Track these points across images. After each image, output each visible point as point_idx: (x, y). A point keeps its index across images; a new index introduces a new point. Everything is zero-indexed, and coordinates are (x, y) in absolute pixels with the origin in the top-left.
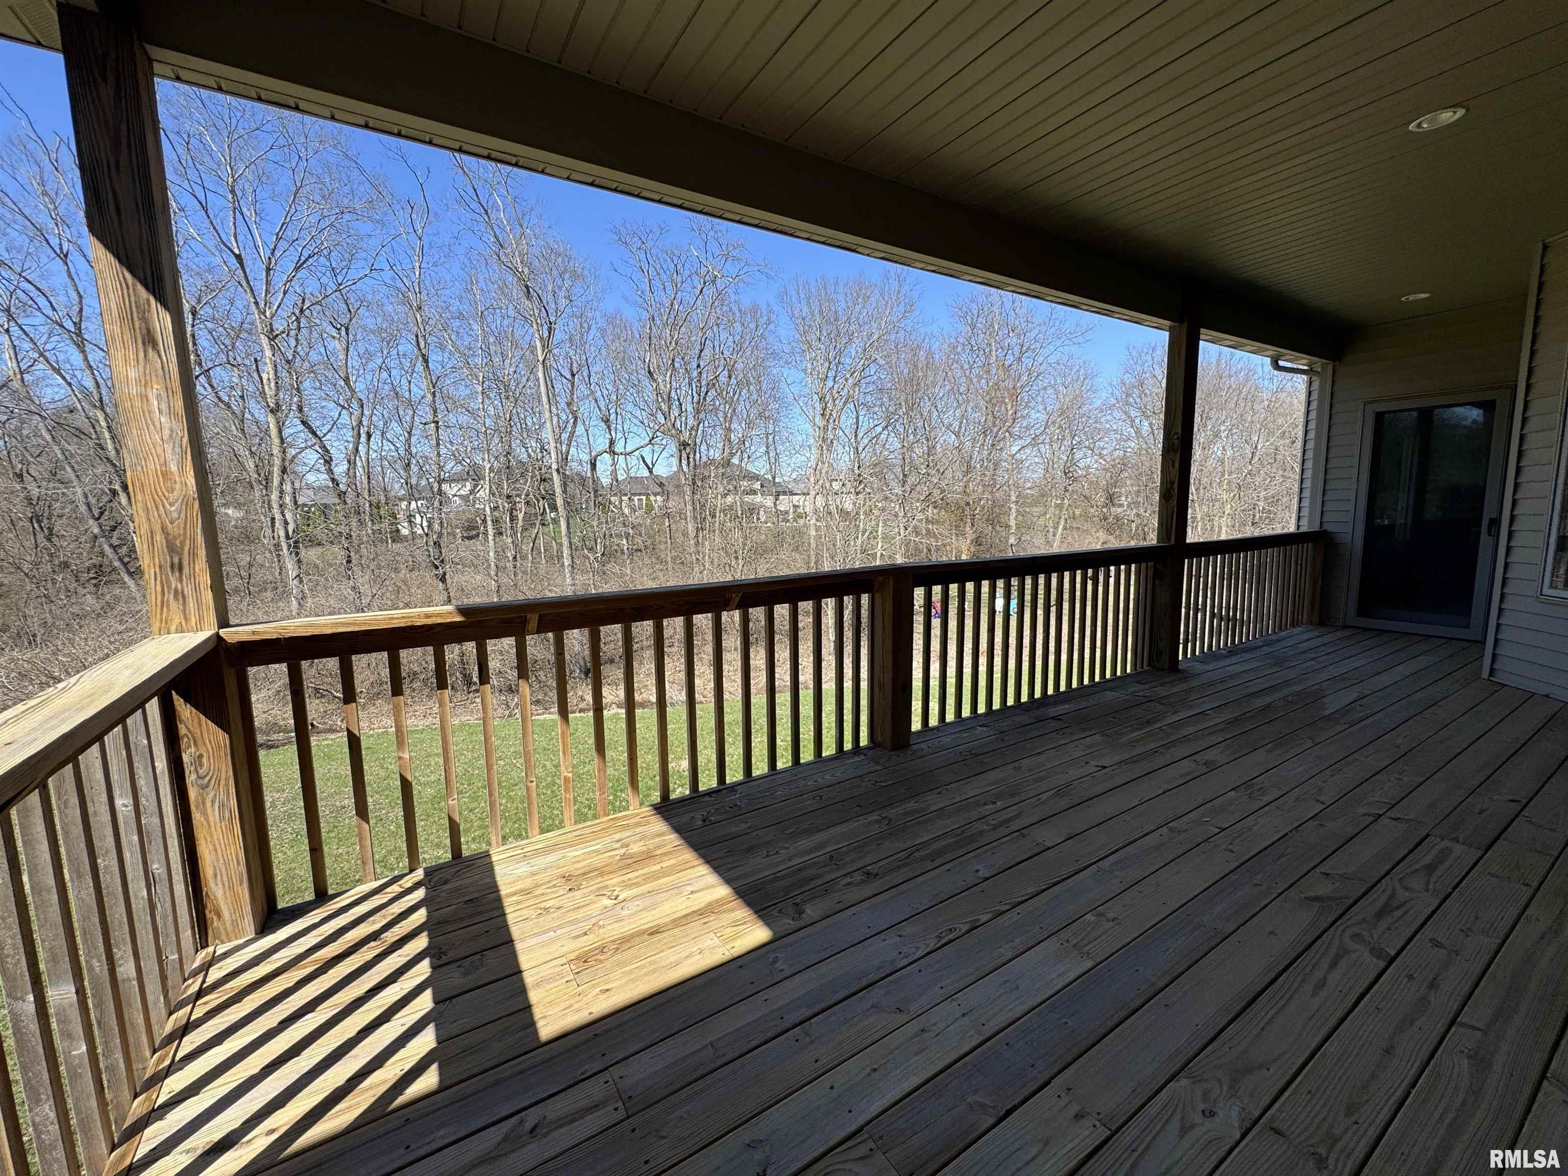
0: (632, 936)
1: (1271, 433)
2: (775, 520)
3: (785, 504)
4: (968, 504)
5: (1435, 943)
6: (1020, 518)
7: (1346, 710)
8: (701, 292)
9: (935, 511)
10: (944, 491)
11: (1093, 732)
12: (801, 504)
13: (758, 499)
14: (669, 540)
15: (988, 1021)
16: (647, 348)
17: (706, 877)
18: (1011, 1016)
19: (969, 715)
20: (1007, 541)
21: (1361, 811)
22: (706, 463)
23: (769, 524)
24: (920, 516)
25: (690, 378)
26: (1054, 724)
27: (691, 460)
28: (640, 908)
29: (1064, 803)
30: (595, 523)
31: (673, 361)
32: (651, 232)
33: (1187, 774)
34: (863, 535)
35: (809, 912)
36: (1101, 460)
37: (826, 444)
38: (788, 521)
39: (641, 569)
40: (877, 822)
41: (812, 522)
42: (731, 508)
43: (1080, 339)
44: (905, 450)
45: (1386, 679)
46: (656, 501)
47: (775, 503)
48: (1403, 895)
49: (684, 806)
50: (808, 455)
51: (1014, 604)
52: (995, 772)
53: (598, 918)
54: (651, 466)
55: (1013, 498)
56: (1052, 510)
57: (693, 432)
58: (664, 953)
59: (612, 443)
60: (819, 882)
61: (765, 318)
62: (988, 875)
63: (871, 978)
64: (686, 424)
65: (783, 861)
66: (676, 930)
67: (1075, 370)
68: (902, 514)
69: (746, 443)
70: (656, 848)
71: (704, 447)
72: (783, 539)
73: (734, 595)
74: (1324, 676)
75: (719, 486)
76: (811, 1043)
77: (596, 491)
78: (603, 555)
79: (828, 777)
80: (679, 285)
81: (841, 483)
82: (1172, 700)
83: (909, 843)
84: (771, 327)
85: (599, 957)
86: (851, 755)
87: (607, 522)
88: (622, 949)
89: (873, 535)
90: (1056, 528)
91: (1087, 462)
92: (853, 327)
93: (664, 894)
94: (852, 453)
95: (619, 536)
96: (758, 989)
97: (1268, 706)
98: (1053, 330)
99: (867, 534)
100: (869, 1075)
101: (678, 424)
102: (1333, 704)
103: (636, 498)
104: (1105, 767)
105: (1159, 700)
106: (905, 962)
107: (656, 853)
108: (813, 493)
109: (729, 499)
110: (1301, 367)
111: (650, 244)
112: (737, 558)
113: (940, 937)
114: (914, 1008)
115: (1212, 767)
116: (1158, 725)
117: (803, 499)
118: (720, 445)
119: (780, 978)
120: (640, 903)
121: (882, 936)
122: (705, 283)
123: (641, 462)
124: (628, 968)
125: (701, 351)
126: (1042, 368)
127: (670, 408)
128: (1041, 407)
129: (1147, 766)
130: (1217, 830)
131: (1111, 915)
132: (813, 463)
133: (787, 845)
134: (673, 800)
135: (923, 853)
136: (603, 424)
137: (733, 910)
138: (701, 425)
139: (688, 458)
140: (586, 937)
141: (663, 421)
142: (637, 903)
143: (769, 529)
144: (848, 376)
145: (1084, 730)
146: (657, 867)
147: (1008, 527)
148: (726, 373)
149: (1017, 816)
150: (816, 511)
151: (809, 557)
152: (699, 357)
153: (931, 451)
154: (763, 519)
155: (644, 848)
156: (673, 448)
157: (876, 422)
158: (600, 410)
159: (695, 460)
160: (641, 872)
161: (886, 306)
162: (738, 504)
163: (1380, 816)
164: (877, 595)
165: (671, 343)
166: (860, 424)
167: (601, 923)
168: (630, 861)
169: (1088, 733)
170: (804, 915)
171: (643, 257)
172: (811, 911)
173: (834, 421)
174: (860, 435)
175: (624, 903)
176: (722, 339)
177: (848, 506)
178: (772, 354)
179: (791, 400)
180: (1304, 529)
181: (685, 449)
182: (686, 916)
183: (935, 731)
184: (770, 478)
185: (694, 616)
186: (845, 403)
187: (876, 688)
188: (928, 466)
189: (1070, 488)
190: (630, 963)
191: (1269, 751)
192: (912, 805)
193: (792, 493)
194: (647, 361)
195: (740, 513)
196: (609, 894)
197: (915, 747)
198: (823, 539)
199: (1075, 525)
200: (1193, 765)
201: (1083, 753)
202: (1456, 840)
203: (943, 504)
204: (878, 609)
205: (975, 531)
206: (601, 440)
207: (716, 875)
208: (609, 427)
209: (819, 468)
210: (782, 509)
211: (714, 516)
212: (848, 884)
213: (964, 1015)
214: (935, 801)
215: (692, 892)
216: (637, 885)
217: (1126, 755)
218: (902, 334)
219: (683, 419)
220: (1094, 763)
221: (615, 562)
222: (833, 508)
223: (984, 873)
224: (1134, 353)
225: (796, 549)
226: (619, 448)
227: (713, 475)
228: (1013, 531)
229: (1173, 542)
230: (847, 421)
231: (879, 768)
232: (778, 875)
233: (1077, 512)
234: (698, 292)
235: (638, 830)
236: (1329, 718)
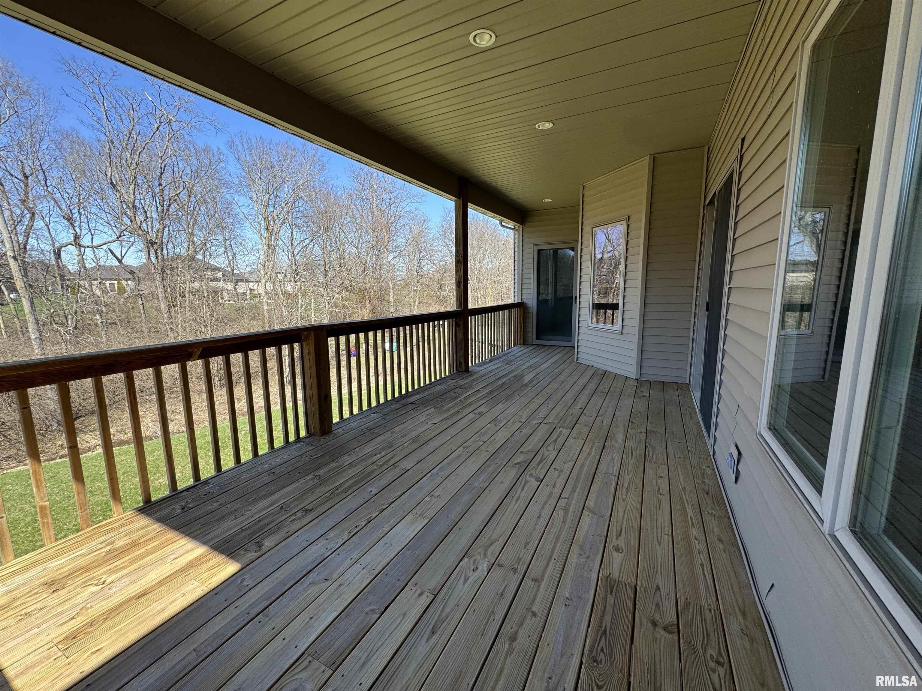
0: (120, 605)
1: (505, 257)
2: (236, 299)
3: (242, 288)
4: (366, 289)
5: (555, 469)
6: (395, 297)
7: (531, 381)
8: (158, 128)
9: (347, 293)
10: (351, 281)
11: (431, 407)
12: (255, 288)
13: (221, 284)
14: (143, 315)
15: (376, 567)
16: (108, 164)
17: (187, 545)
18: (388, 560)
19: (367, 408)
20: (389, 311)
21: (535, 422)
22: (173, 257)
23: (232, 302)
24: (337, 296)
25: (154, 193)
26: (411, 406)
27: (159, 254)
28: (127, 583)
29: (417, 445)
30: (64, 303)
31: (135, 177)
32: (103, 71)
33: (471, 420)
34: (301, 308)
35: (266, 544)
36: (434, 266)
37: (271, 249)
38: (246, 300)
39: (116, 338)
40: (312, 479)
41: (264, 300)
42: (198, 290)
43: (420, 200)
44: (325, 255)
45: (545, 366)
46: (128, 285)
47: (235, 288)
48: (546, 453)
49: (165, 503)
50: (258, 255)
51: (395, 345)
52: (381, 437)
53: (86, 603)
54: (120, 258)
55: (391, 286)
56: (412, 292)
57: (160, 234)
58: (152, 607)
59: (77, 237)
60: (274, 524)
61: (217, 157)
62: (377, 492)
63: (309, 568)
64: (152, 227)
65: (248, 519)
66: (162, 588)
67: (419, 216)
68: (326, 295)
69: (208, 245)
70: (139, 539)
71: (170, 246)
72: (243, 313)
73: (196, 350)
74: (525, 367)
75: (187, 274)
76: (270, 620)
77: (62, 276)
78: (76, 328)
79: (278, 460)
80: (136, 120)
81: (283, 275)
82: (466, 386)
83: (331, 487)
84: (222, 164)
85: (89, 630)
86: (294, 444)
87: (77, 302)
88: (111, 617)
89: (308, 308)
90: (414, 303)
91: (427, 267)
92: (284, 174)
93: (150, 567)
94: (290, 255)
95: (92, 313)
96: (231, 602)
97: (504, 383)
98: (406, 193)
99: (303, 308)
100: (308, 622)
101: (144, 227)
102: (527, 379)
103: (107, 283)
104: (435, 424)
105: (460, 387)
106: (330, 552)
107: (140, 541)
108: (263, 281)
109: (197, 284)
110: (510, 226)
111: (103, 81)
112: (206, 326)
113: (350, 533)
114: (335, 576)
115: (481, 414)
116: (459, 399)
117: (256, 285)
118: (185, 245)
119: (247, 590)
120: (128, 580)
121: (316, 543)
122: (160, 123)
123: (110, 254)
124: (118, 628)
125: (162, 174)
126: (402, 213)
127: (135, 214)
128: (403, 236)
129: (455, 419)
130: (482, 443)
131: (436, 494)
132: (262, 261)
133: (250, 508)
134: (154, 501)
135: (340, 490)
136: (65, 221)
137: (209, 560)
138: (166, 229)
139: (156, 253)
140: (74, 620)
141: (129, 223)
142: (125, 580)
143: (232, 305)
144: (283, 205)
145: (426, 407)
146: (143, 550)
147: (389, 302)
148: (185, 192)
149: (392, 458)
150: (266, 293)
151: (264, 323)
152: (160, 178)
153: (342, 256)
154: (226, 298)
155: (130, 541)
156: (140, 244)
157: (305, 237)
158: (60, 208)
159: (162, 255)
160: (127, 558)
161: (307, 163)
162: (204, 288)
163: (541, 423)
164: (304, 344)
165: (131, 163)
166: (294, 237)
167: (88, 606)
168: (116, 553)
169: (428, 408)
170: (263, 547)
171: (97, 90)
172: (268, 543)
173: (276, 234)
174: (295, 244)
175: (112, 584)
176: (180, 167)
177: (290, 289)
178: (224, 183)
179: (242, 217)
180: (516, 302)
181: (152, 246)
182: (169, 576)
183: (347, 421)
184: (230, 270)
185: (163, 367)
186: (282, 223)
187: (308, 401)
188: (340, 266)
189: (420, 281)
190: (120, 624)
191: (503, 404)
192: (334, 465)
193: (248, 281)
194: (109, 175)
195: (206, 294)
196: (96, 582)
197: (335, 432)
198: (273, 312)
199: (424, 301)
200: (474, 415)
201: (425, 419)
202: (564, 427)
203: (351, 289)
204: (306, 352)
205: (372, 305)
206: (64, 234)
207: (195, 541)
208: (72, 224)
209: (266, 264)
210: (241, 291)
211: (184, 296)
212: (294, 520)
213: (363, 569)
214: (346, 460)
215: (174, 559)
216: (124, 568)
217: (445, 416)
218: (317, 184)
219: (150, 223)
220: (430, 423)
221: (90, 334)
222: (279, 291)
223: (375, 491)
224: (447, 211)
225: (254, 319)
226: (86, 240)
227: (180, 266)
228: (392, 304)
229: (463, 308)
230: (284, 234)
231: (312, 448)
232: (244, 528)
233: (425, 294)
234: (155, 129)
235: (122, 530)
236: (526, 385)
